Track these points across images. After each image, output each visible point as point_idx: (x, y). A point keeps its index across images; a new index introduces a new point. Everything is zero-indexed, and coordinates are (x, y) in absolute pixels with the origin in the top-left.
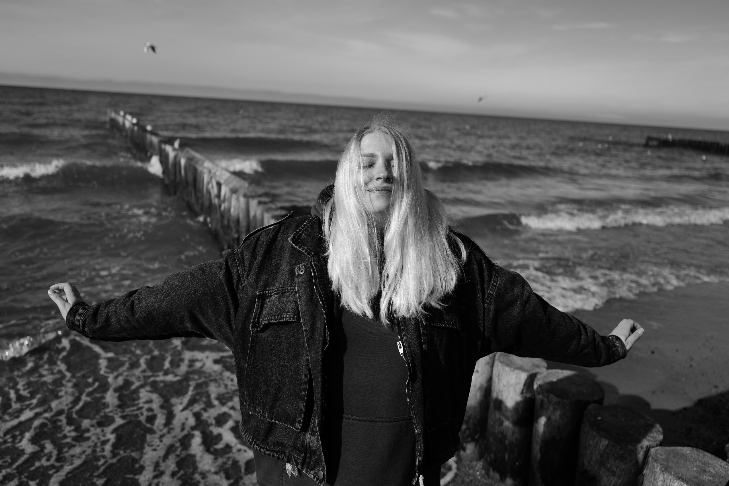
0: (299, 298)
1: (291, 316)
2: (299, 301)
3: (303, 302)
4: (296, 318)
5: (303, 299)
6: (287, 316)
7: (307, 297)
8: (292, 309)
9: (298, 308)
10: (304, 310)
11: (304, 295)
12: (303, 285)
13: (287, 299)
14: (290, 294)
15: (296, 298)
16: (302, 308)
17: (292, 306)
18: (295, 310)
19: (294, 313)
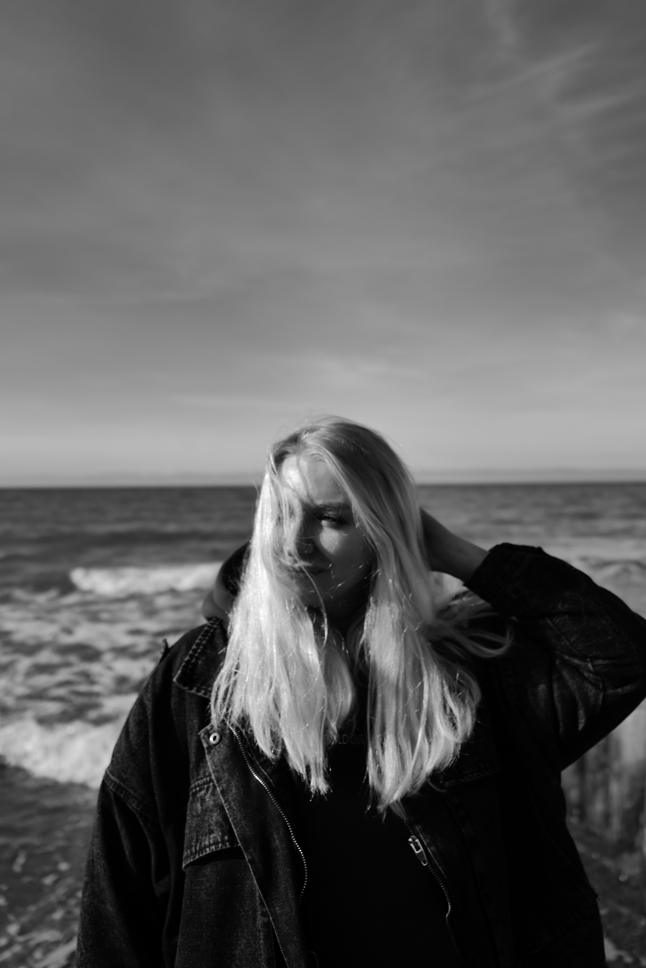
0: (223, 796)
1: (218, 841)
2: (225, 802)
3: (234, 801)
4: (228, 841)
5: (232, 796)
6: (211, 842)
7: (239, 790)
8: (215, 825)
9: (225, 818)
10: (239, 818)
11: (232, 786)
12: (225, 767)
13: (202, 805)
14: (205, 794)
15: (219, 798)
16: (235, 815)
17: (214, 818)
18: (221, 826)
19: (222, 831)
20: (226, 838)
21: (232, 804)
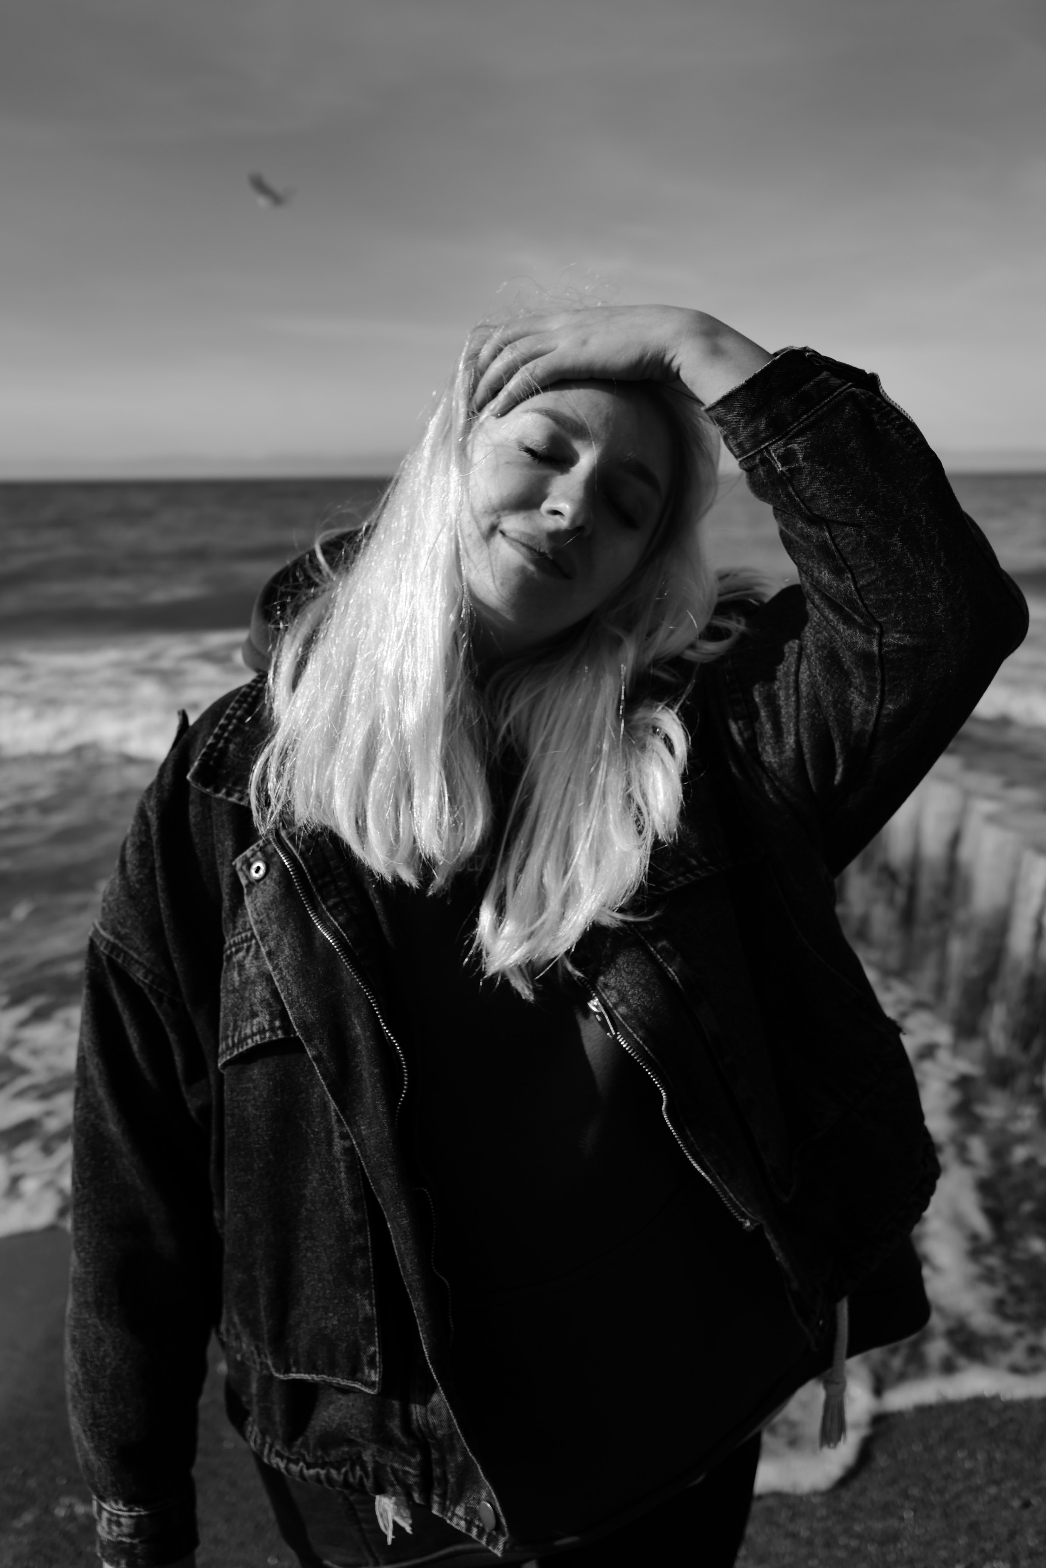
0: (271, 960)
1: (264, 1028)
2: (274, 970)
3: (286, 968)
4: (279, 1028)
5: (284, 960)
6: (255, 1030)
7: (294, 950)
8: (260, 1004)
9: (275, 993)
10: (295, 994)
11: (284, 945)
12: (273, 914)
13: (240, 975)
14: (244, 958)
15: (264, 964)
16: (288, 989)
17: (258, 993)
18: (269, 1005)
19: (271, 1014)
20: (277, 1023)
21: (285, 972)
